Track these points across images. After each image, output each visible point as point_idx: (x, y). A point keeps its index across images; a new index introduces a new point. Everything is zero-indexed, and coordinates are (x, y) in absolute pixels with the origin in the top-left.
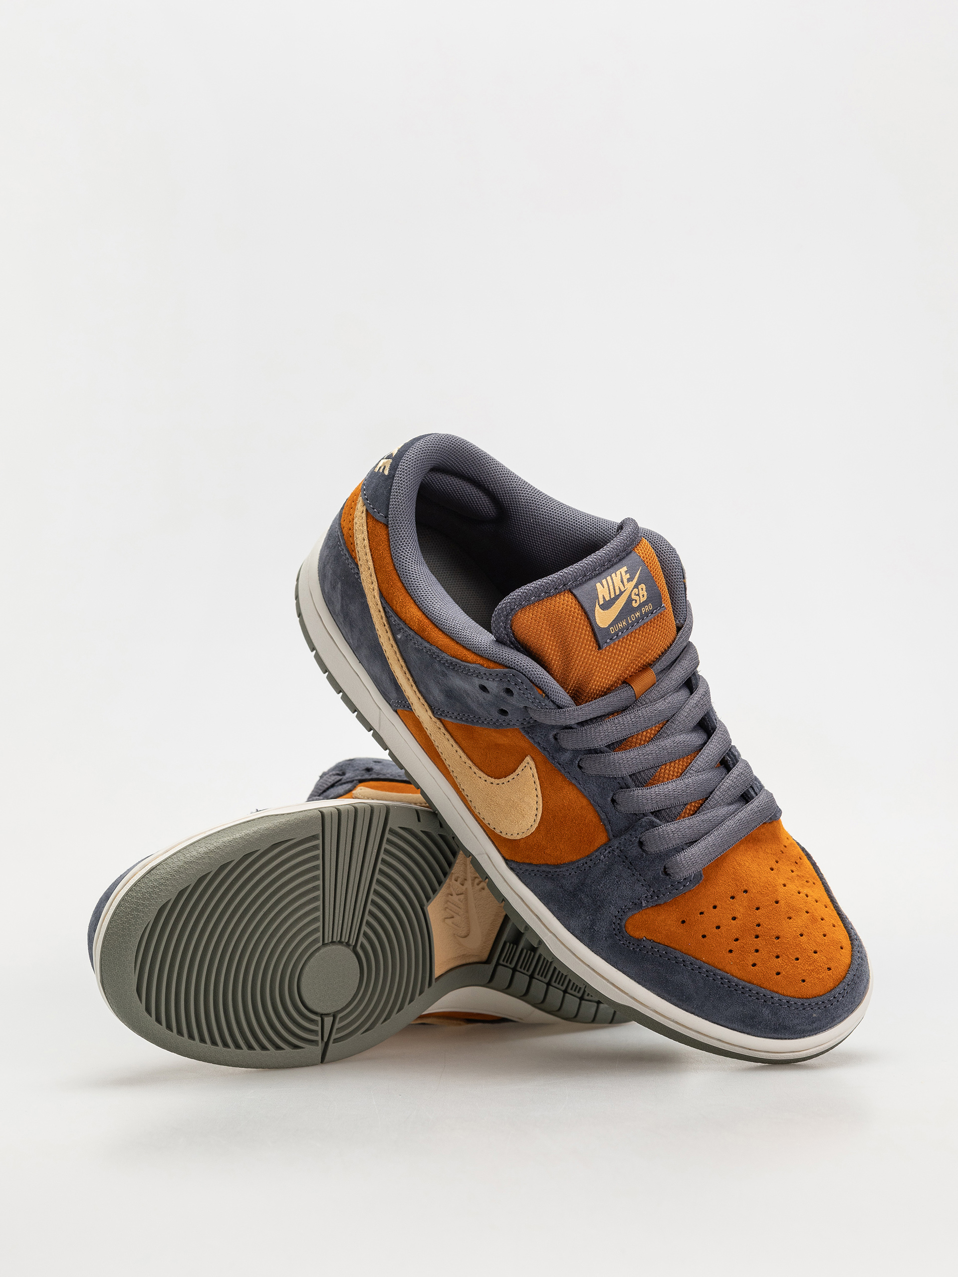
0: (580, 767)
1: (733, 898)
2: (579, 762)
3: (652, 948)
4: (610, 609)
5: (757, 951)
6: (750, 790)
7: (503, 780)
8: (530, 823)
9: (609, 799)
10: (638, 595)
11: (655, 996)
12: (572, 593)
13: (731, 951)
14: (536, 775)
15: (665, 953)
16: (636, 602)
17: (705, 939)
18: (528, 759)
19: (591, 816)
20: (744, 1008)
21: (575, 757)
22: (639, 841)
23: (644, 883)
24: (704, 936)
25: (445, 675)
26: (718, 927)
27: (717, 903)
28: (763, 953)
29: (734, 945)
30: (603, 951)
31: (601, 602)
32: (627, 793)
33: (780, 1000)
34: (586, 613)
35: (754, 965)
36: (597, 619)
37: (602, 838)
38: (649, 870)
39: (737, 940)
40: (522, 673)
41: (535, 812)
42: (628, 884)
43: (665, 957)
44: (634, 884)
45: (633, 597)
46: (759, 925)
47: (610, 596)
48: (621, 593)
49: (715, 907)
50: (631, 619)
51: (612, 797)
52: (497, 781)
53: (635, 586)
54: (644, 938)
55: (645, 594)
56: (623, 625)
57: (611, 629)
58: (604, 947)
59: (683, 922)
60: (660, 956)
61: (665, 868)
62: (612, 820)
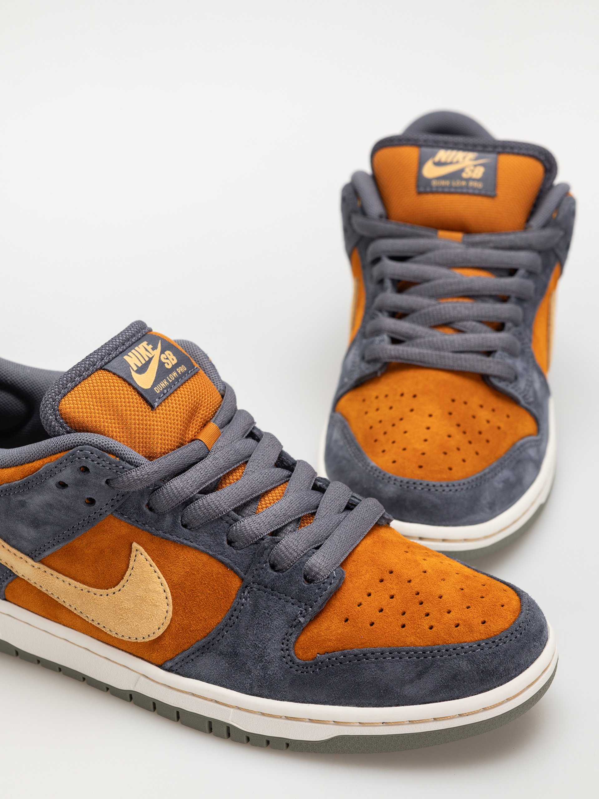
0: (185, 526)
1: (382, 581)
2: (181, 521)
3: (329, 659)
4: (146, 373)
5: (427, 615)
6: (353, 499)
7: (122, 583)
8: (164, 608)
9: (225, 543)
10: (167, 359)
11: (355, 708)
12: (104, 369)
13: (403, 626)
14: (149, 558)
15: (344, 657)
16: (168, 364)
17: (374, 626)
18: (135, 545)
19: (216, 568)
20: (442, 671)
21: (176, 518)
22: (270, 564)
23: (293, 601)
24: (372, 624)
25: (23, 504)
26: (381, 610)
27: (369, 591)
28: (434, 613)
29: (403, 620)
30: (287, 692)
31: (135, 369)
32: (238, 526)
33: (471, 647)
34: (125, 380)
35: (431, 628)
36: (138, 383)
37: (236, 583)
38: (291, 586)
39: (404, 613)
40: (88, 444)
41: (164, 595)
42: (278, 610)
43: (345, 662)
44: (285, 607)
45: (164, 361)
46: (418, 594)
47: (141, 363)
48: (151, 359)
49: (369, 595)
50: (171, 379)
51: (227, 539)
52: (117, 588)
53: (161, 352)
54: (318, 655)
55: (174, 358)
56: (165, 384)
57: (155, 389)
58: (286, 687)
59: (347, 620)
60: (341, 663)
61: (305, 577)
62: (237, 560)
